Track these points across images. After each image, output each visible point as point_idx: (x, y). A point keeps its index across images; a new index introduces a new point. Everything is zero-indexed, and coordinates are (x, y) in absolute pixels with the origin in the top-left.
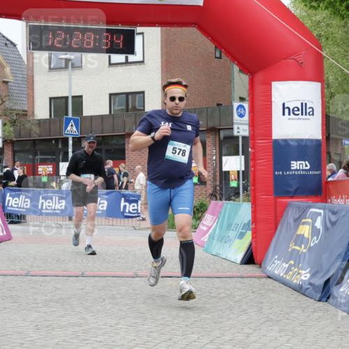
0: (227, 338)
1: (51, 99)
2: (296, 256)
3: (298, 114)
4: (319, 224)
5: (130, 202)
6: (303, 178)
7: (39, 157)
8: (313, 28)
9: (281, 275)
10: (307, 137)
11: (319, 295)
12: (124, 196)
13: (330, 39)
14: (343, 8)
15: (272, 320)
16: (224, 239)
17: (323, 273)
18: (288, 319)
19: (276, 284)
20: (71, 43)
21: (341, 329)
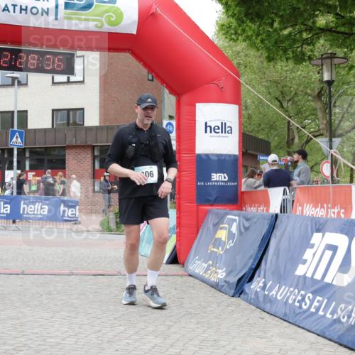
0: (151, 329)
3: (219, 133)
4: (234, 229)
5: (69, 207)
6: (222, 188)
8: (234, 57)
9: (201, 274)
10: (225, 153)
11: (233, 291)
12: (64, 202)
13: (248, 68)
14: (258, 41)
17: (237, 272)
18: (205, 312)
19: (196, 281)
20: (16, 63)
21: (250, 321)
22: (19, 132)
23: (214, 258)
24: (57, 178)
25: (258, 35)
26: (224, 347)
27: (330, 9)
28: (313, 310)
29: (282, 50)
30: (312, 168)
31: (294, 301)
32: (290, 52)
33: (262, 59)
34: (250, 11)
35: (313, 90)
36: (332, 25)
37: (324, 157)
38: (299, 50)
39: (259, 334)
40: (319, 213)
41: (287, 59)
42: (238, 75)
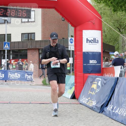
3: (93, 43)
4: (99, 84)
5: (29, 75)
6: (94, 66)
8: (99, 10)
9: (85, 103)
10: (95, 51)
11: (99, 111)
12: (27, 72)
13: (105, 14)
14: (110, 3)
17: (101, 103)
18: (87, 120)
19: (83, 106)
20: (6, 14)
22: (8, 43)
23: (91, 96)
24: (24, 62)
29: (120, 6)
32: (123, 7)
33: (111, 11)
41: (122, 10)
42: (101, 17)
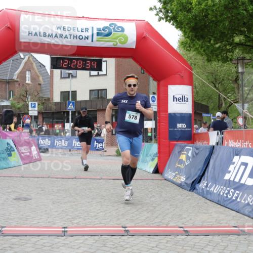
0: (145, 209)
1: (61, 92)
2: (179, 169)
3: (181, 101)
4: (190, 154)
5: (99, 143)
6: (182, 132)
7: (55, 120)
8: (188, 60)
9: (172, 179)
10: (185, 112)
11: (189, 188)
12: (96, 140)
13: (196, 65)
14: (202, 51)
15: (166, 200)
16: (144, 161)
17: (191, 178)
18: (174, 200)
19: (169, 183)
20: (71, 65)
21: (199, 205)
25: (202, 48)
26: (185, 218)
27: (242, 33)
28: (234, 198)
29: (215, 55)
30: (232, 120)
31: (224, 193)
32: (220, 56)
34: (197, 35)
35: (232, 77)
36: (243, 41)
37: (239, 114)
38: (225, 55)
39: (204, 211)
40: (237, 145)
41: (219, 60)
42: (191, 69)
